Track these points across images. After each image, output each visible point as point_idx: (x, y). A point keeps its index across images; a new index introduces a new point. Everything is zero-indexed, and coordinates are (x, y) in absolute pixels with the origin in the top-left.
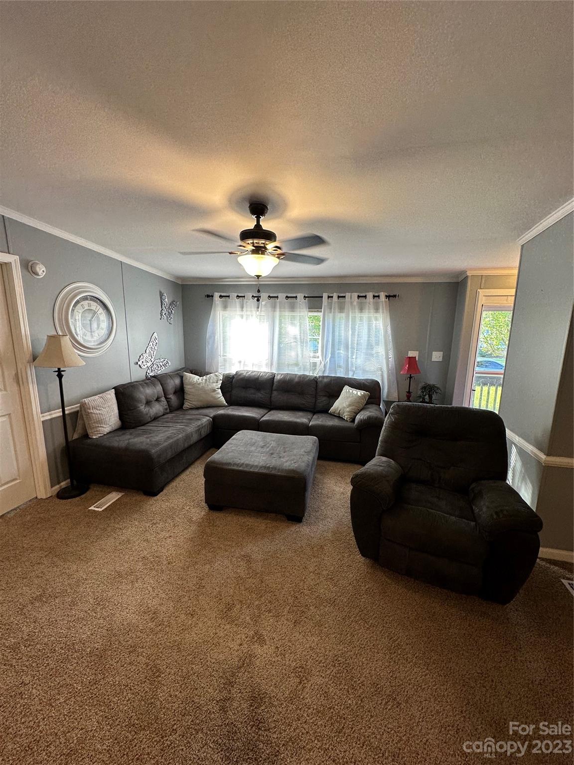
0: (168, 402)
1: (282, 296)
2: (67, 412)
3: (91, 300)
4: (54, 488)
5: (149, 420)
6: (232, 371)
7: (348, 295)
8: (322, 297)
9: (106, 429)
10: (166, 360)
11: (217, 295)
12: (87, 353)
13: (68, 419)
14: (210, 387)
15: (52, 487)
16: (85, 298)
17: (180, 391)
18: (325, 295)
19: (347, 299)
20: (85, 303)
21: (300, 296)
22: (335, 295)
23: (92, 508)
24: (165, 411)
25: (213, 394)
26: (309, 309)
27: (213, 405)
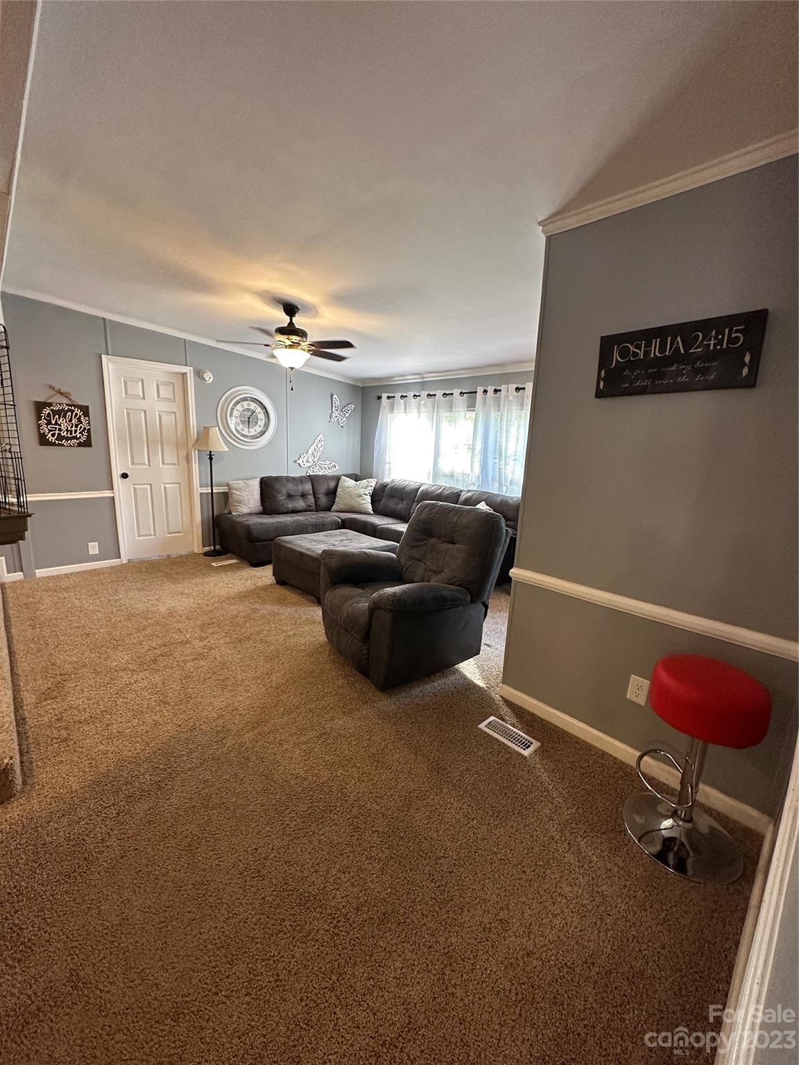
0: (315, 501)
1: (439, 393)
2: (214, 491)
3: (251, 401)
4: (204, 548)
5: (285, 511)
6: (387, 480)
7: (503, 388)
8: (476, 392)
9: (245, 510)
10: (333, 464)
11: (384, 396)
12: (240, 444)
13: (214, 495)
14: (357, 492)
15: (203, 547)
16: (245, 399)
17: (332, 493)
18: (480, 390)
19: (503, 393)
20: (245, 404)
21: (456, 392)
22: (491, 389)
23: (214, 564)
24: (308, 507)
25: (358, 499)
26: (468, 407)
27: (357, 509)
